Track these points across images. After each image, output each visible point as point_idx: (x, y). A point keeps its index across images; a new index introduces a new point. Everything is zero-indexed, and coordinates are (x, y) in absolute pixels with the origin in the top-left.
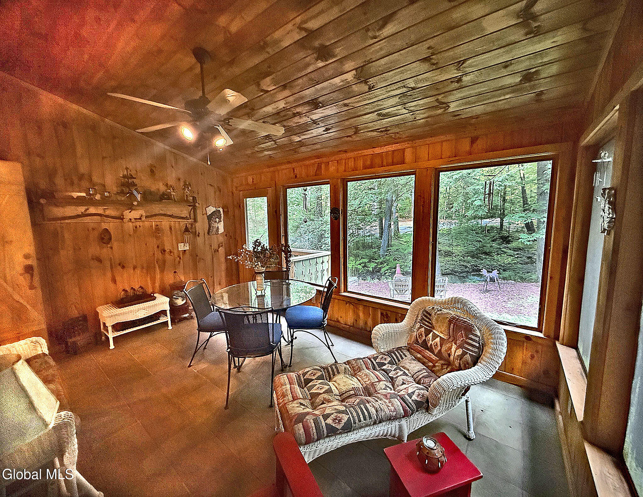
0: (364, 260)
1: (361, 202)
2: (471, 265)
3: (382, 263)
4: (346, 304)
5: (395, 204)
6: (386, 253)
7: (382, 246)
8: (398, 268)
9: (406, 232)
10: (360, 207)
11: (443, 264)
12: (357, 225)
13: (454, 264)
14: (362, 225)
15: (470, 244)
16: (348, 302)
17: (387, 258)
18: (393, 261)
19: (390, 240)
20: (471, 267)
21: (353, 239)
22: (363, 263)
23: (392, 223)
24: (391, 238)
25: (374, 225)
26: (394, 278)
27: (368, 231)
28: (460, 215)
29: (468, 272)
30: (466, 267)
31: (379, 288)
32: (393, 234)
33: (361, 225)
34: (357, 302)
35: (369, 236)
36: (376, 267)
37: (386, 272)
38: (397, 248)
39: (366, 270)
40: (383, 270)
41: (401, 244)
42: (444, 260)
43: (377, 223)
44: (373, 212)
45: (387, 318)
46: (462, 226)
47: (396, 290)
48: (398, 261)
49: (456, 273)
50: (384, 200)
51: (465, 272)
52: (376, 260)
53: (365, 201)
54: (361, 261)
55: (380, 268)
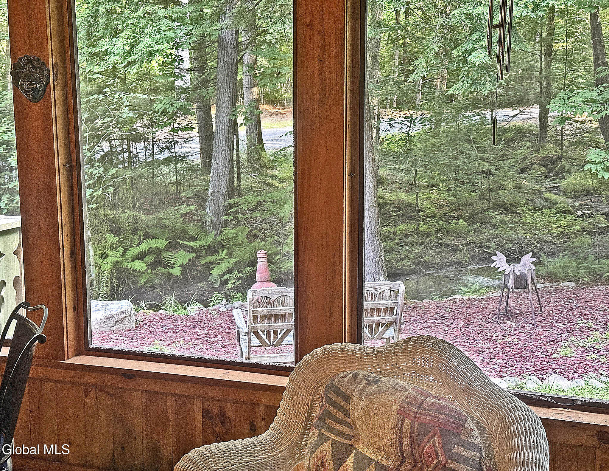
0: (154, 244)
2: (467, 244)
3: (212, 250)
5: (247, 59)
6: (226, 217)
7: (213, 194)
8: (261, 263)
9: (283, 149)
11: (391, 244)
13: (423, 243)
14: (144, 126)
15: (463, 183)
17: (229, 232)
18: (246, 241)
19: (236, 175)
20: (468, 249)
22: (150, 252)
23: (240, 120)
24: (239, 168)
25: (184, 124)
26: (249, 295)
27: (162, 145)
29: (459, 264)
30: (455, 249)
31: (206, 331)
32: (243, 156)
33: (138, 125)
35: (167, 162)
36: (192, 263)
37: (227, 277)
38: (258, 199)
39: (163, 274)
40: (216, 272)
41: (271, 185)
42: (395, 232)
43: (193, 120)
44: (179, 83)
45: (223, 423)
47: (256, 334)
48: (262, 240)
49: (427, 267)
50: (214, 42)
51: (450, 265)
52: (194, 239)
54: (144, 247)
55: (209, 266)
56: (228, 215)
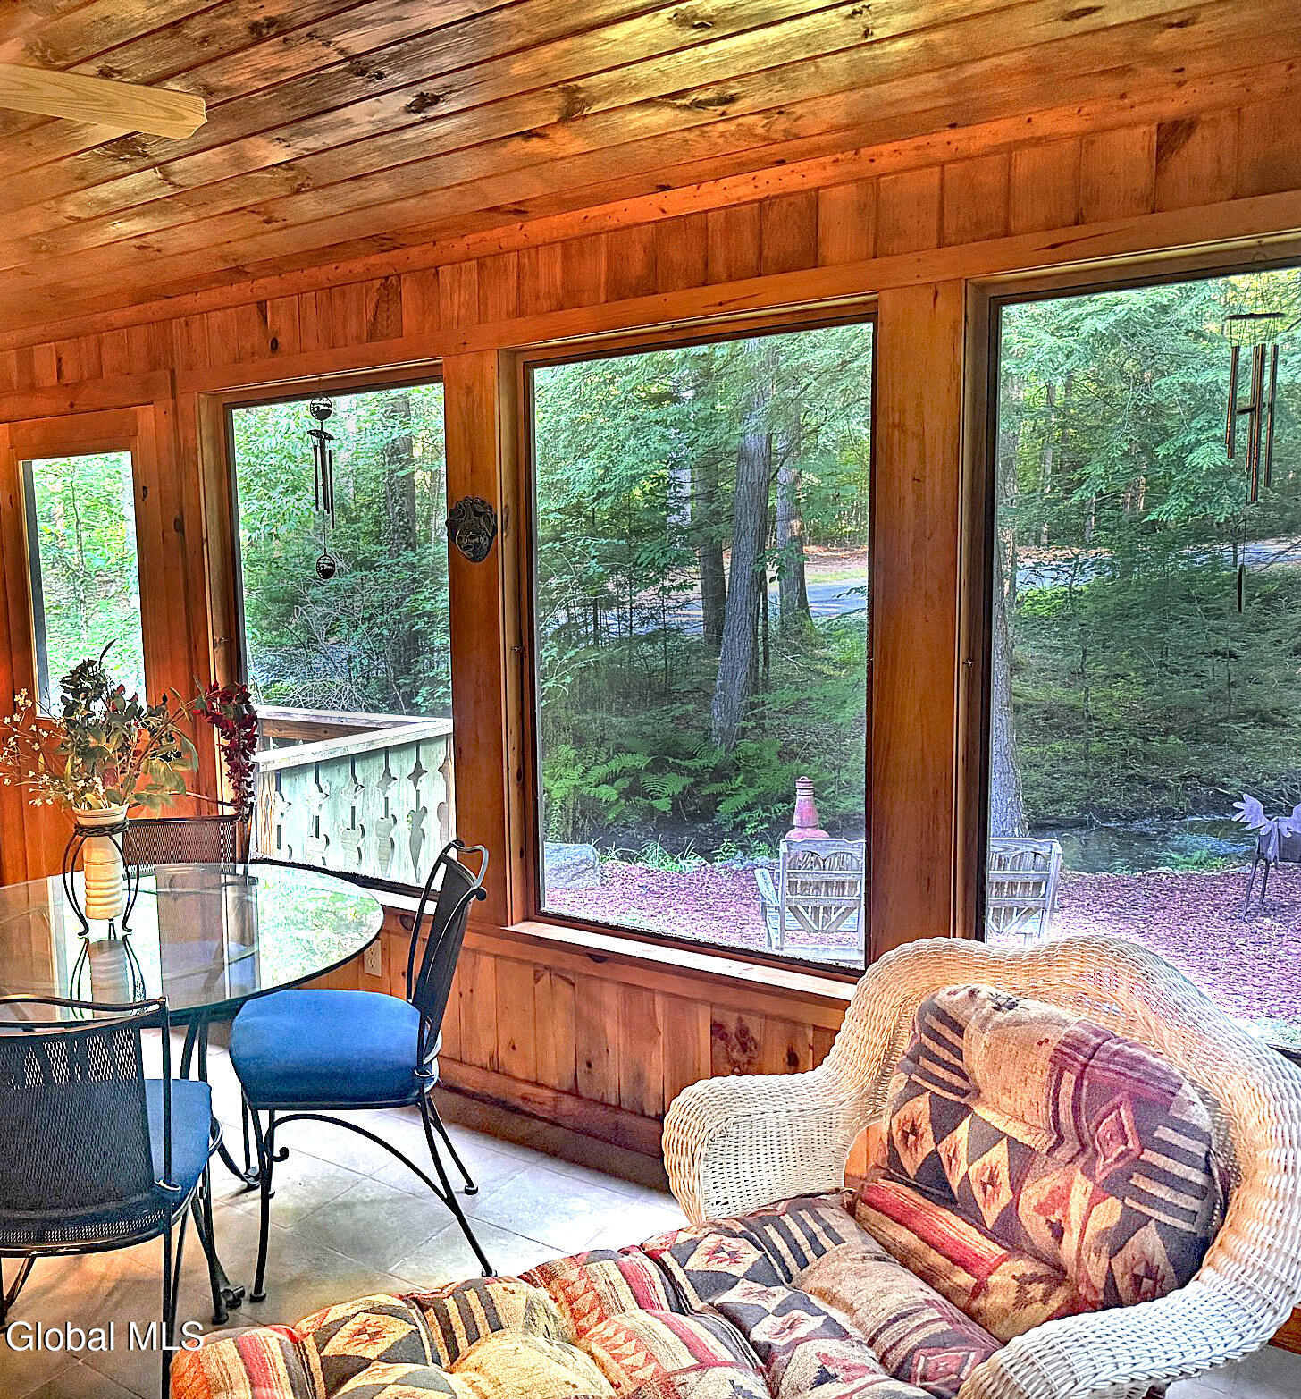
0: (630, 761)
1: (607, 469)
2: (1184, 778)
3: (719, 774)
4: (537, 980)
5: (784, 475)
6: (743, 723)
7: (722, 687)
8: (803, 798)
9: (843, 615)
10: (601, 494)
11: (1035, 775)
12: (590, 581)
13: (1097, 775)
14: (618, 585)
15: (1178, 672)
16: (546, 968)
17: (748, 746)
18: (776, 762)
19: (761, 657)
20: (1185, 787)
21: (572, 653)
22: (623, 773)
23: (771, 572)
24: (766, 648)
25: (679, 580)
26: (783, 848)
27: (645, 613)
28: (1125, 520)
29: (1167, 813)
30: (1159, 787)
31: (710, 900)
32: (774, 627)
33: (610, 585)
34: (590, 968)
35: (651, 638)
36: (688, 793)
37: (744, 816)
38: (798, 695)
39: (642, 808)
40: (725, 808)
41: (819, 673)
42: (1043, 755)
43: (693, 573)
44: (674, 519)
45: (744, 1048)
46: (1134, 578)
47: (793, 910)
48: (804, 760)
49: (1105, 816)
50: (731, 454)
51: (1151, 814)
52: (693, 756)
53: (630, 460)
54: (614, 765)
55: (716, 799)
56: (747, 719)
